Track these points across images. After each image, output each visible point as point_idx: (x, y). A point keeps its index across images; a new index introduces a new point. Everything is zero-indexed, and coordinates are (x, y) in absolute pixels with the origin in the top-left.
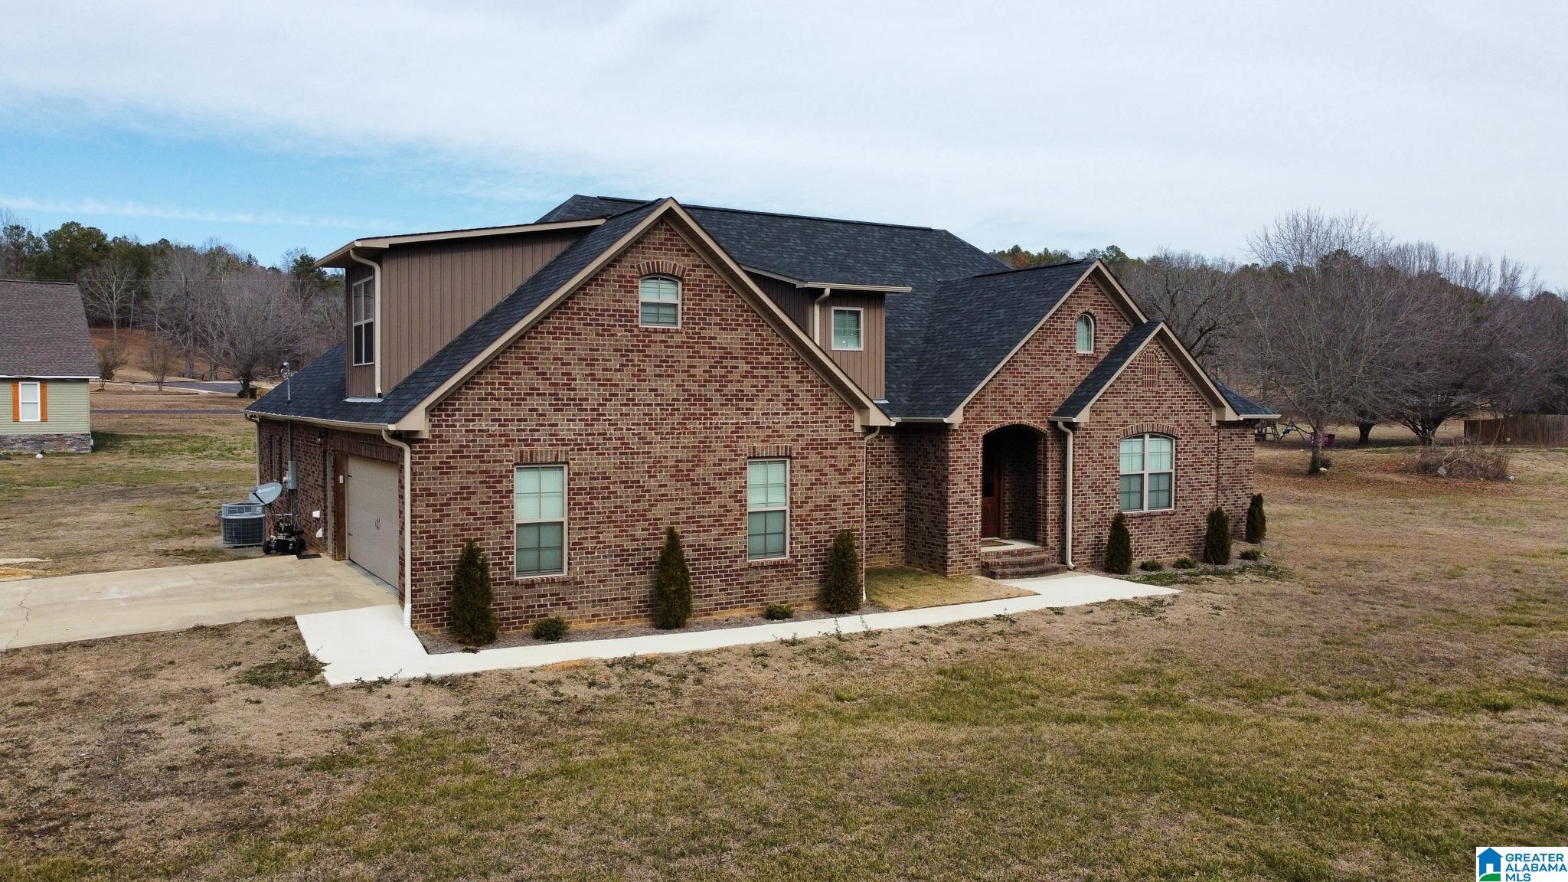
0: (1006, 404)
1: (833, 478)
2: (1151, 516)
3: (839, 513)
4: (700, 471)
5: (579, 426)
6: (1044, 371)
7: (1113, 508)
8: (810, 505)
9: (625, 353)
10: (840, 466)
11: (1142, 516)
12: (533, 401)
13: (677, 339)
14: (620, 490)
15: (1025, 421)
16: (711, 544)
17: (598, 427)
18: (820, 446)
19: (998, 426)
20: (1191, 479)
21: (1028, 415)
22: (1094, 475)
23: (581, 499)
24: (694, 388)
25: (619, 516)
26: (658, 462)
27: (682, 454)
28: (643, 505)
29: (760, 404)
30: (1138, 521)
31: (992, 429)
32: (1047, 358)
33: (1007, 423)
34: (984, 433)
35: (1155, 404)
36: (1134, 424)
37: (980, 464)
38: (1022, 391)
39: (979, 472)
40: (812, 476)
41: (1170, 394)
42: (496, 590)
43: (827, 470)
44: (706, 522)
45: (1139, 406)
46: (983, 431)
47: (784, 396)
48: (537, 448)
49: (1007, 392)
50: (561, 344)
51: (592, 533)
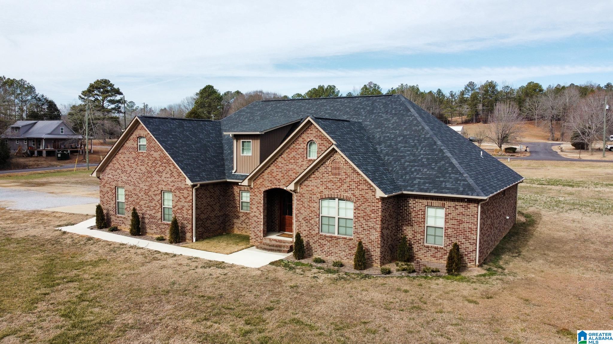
0: (273, 179)
1: (183, 200)
2: (337, 238)
3: (185, 212)
4: (150, 193)
5: (126, 178)
6: (291, 166)
7: (315, 230)
8: (176, 208)
9: (134, 158)
10: (185, 196)
11: (331, 237)
12: (118, 171)
13: (145, 155)
14: (134, 196)
15: (281, 187)
16: (153, 215)
17: (130, 178)
18: (179, 189)
19: (270, 188)
20: (362, 224)
21: (283, 184)
22: (305, 214)
23: (126, 197)
24: (148, 168)
25: (134, 203)
26: (141, 190)
27: (146, 188)
28: (138, 201)
29: (164, 174)
30: (329, 239)
31: (267, 189)
32: (292, 161)
33: (273, 187)
34: (264, 190)
35: (339, 184)
36: (326, 193)
37: (262, 202)
38: (281, 175)
39: (262, 205)
40: (178, 198)
41: (348, 180)
42: (112, 217)
43: (181, 197)
44: (152, 208)
45: (330, 185)
46: (263, 189)
47: (170, 172)
48: (119, 183)
49: (274, 174)
50: (122, 156)
51: (128, 206)
